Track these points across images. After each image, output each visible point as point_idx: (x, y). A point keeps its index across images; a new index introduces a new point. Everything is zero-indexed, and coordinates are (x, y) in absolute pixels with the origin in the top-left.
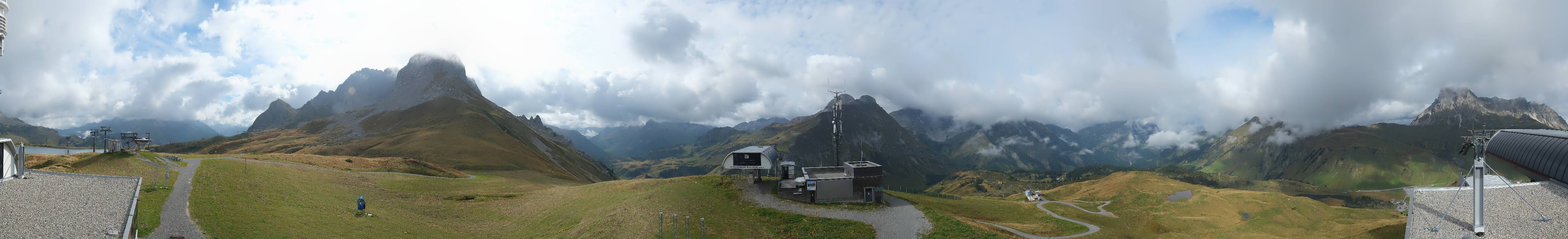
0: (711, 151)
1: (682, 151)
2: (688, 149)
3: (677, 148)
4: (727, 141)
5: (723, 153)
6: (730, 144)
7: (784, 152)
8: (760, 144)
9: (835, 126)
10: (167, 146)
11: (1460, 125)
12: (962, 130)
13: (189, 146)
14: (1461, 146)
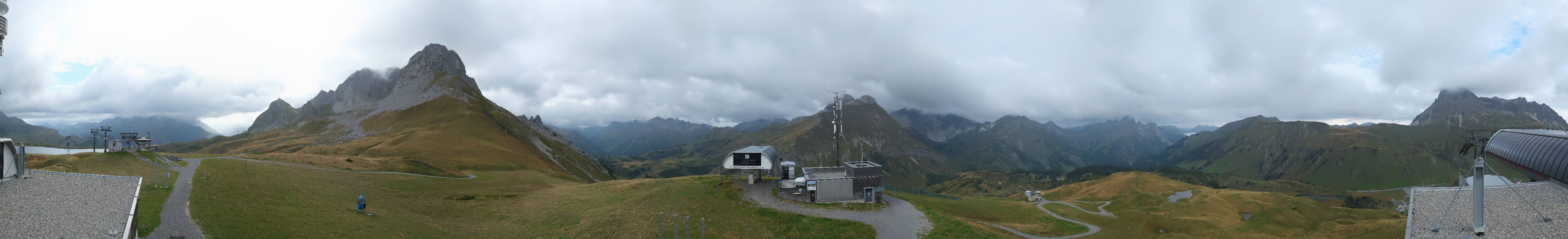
0: (711, 151)
1: (681, 150)
2: (688, 148)
3: (680, 147)
4: (727, 140)
6: (729, 144)
7: (784, 152)
8: (762, 140)
9: (835, 126)
10: (167, 145)
11: (1460, 125)
12: (962, 130)
13: (190, 146)
14: (1461, 146)
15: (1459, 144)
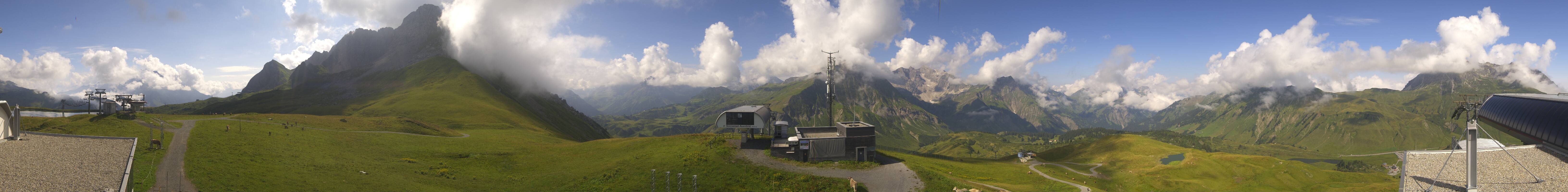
0: (704, 111)
1: (675, 111)
2: (682, 108)
3: (671, 108)
4: (720, 100)
5: (716, 112)
6: (722, 104)
7: (777, 113)
8: (754, 103)
9: (828, 86)
10: (161, 107)
11: (1453, 91)
12: (955, 92)
13: (184, 108)
14: (1454, 111)
15: (1452, 109)
